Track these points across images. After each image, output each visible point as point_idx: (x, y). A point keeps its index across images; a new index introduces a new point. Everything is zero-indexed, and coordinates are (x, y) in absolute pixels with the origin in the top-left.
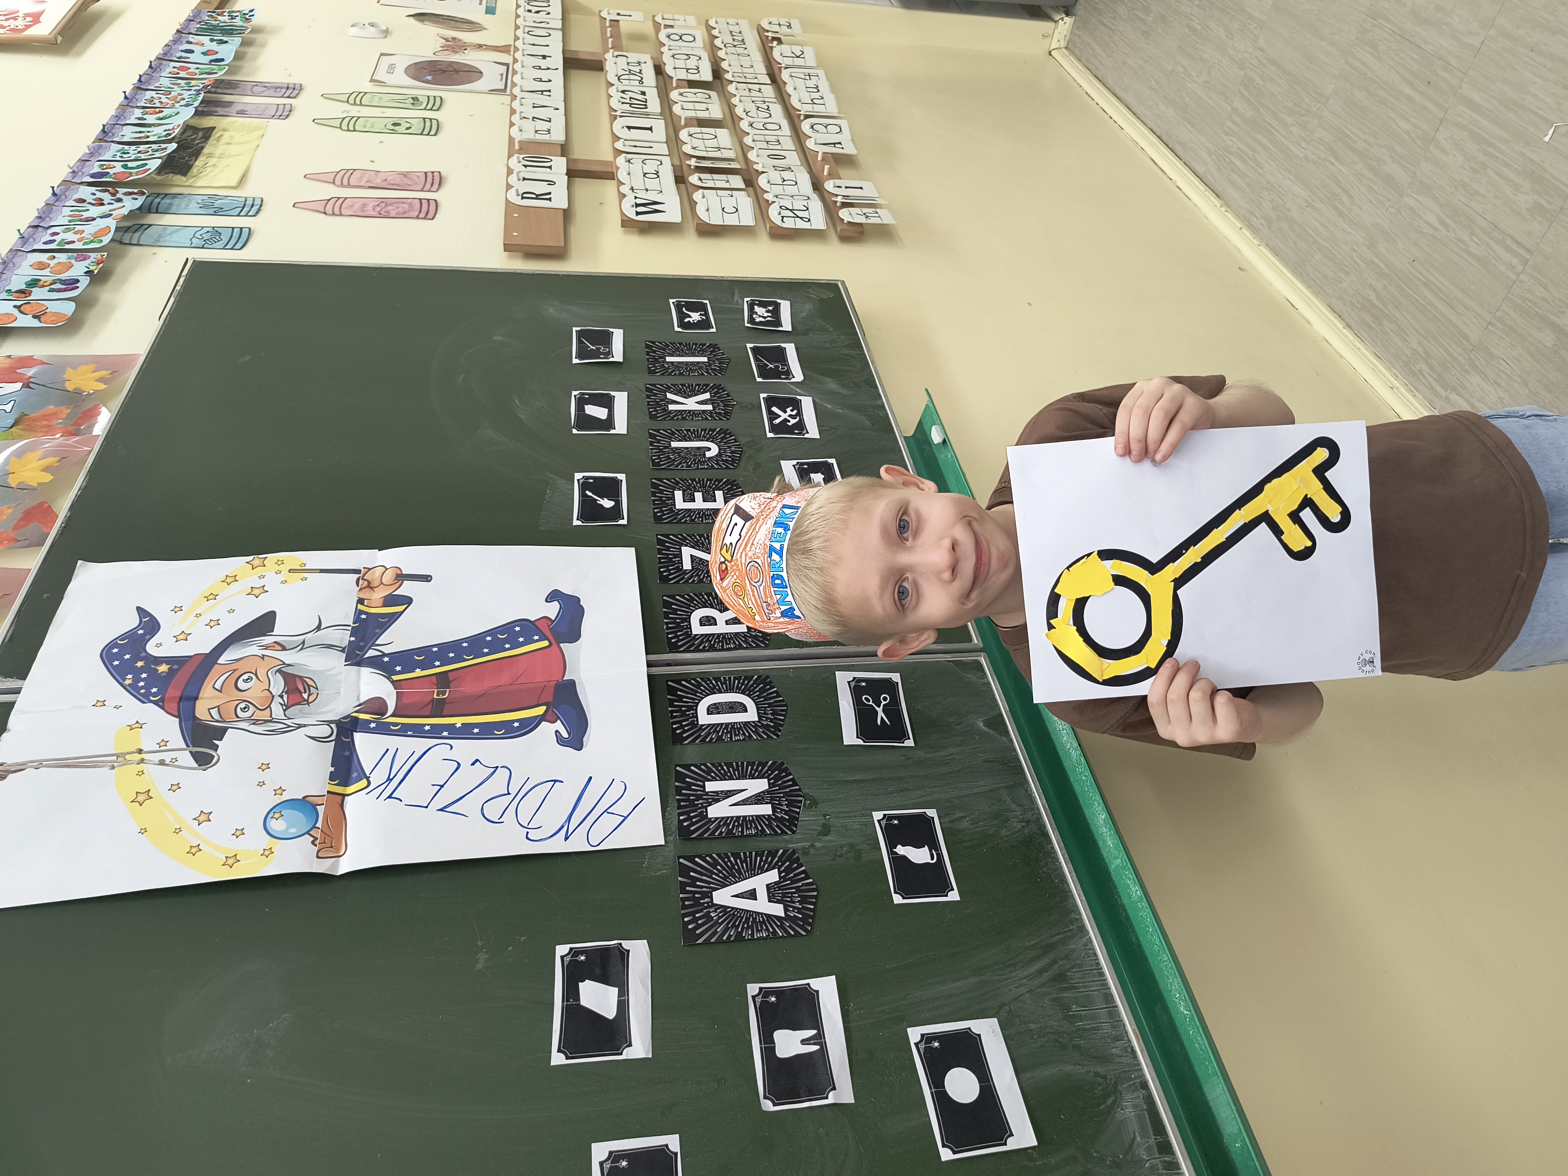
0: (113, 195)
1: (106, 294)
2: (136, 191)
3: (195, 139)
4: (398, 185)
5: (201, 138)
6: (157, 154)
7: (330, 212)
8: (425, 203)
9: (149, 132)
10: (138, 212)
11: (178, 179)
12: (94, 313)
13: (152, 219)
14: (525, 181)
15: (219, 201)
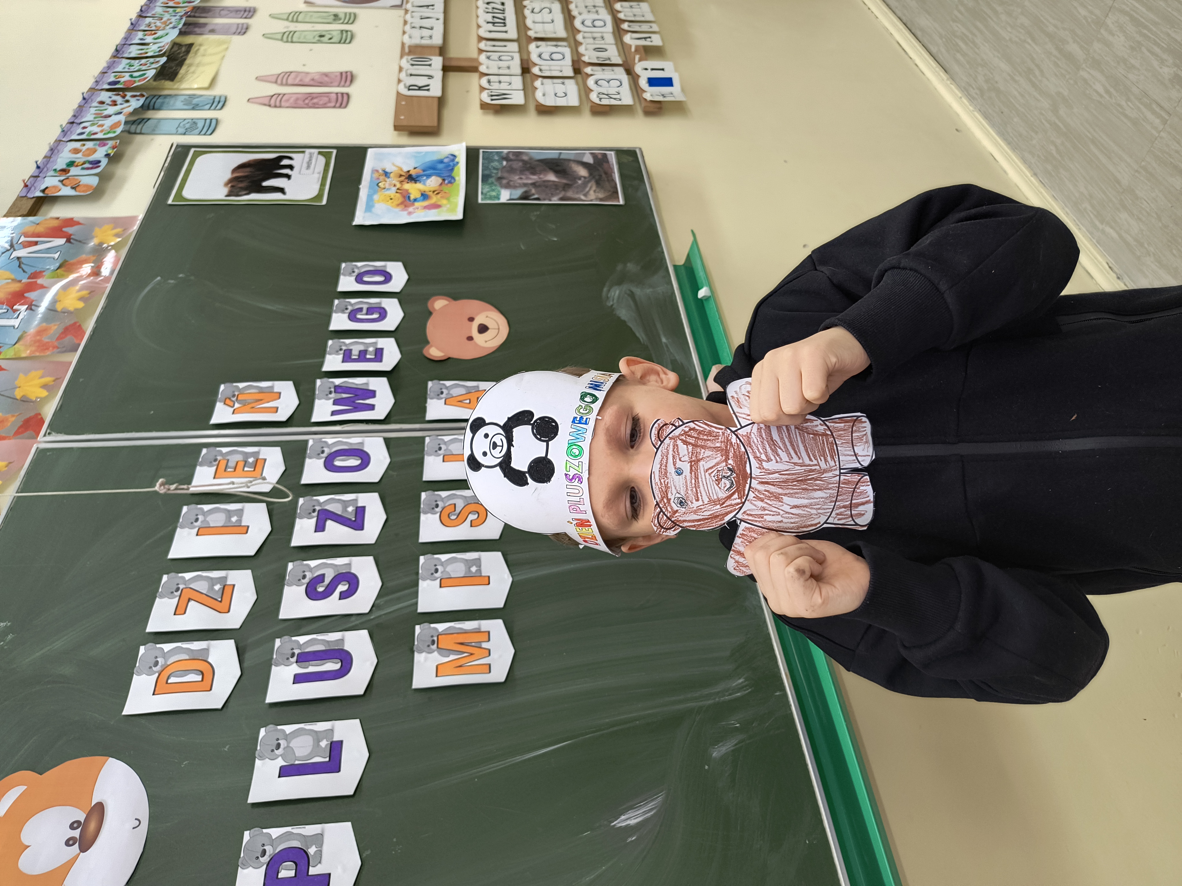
0: (124, 97)
1: (119, 170)
2: (138, 94)
3: (179, 53)
4: (321, 83)
5: (184, 52)
6: (154, 66)
7: (273, 104)
8: (340, 95)
9: (147, 49)
10: (140, 109)
11: (168, 84)
12: (112, 184)
13: (150, 114)
14: (412, 77)
15: (197, 100)
